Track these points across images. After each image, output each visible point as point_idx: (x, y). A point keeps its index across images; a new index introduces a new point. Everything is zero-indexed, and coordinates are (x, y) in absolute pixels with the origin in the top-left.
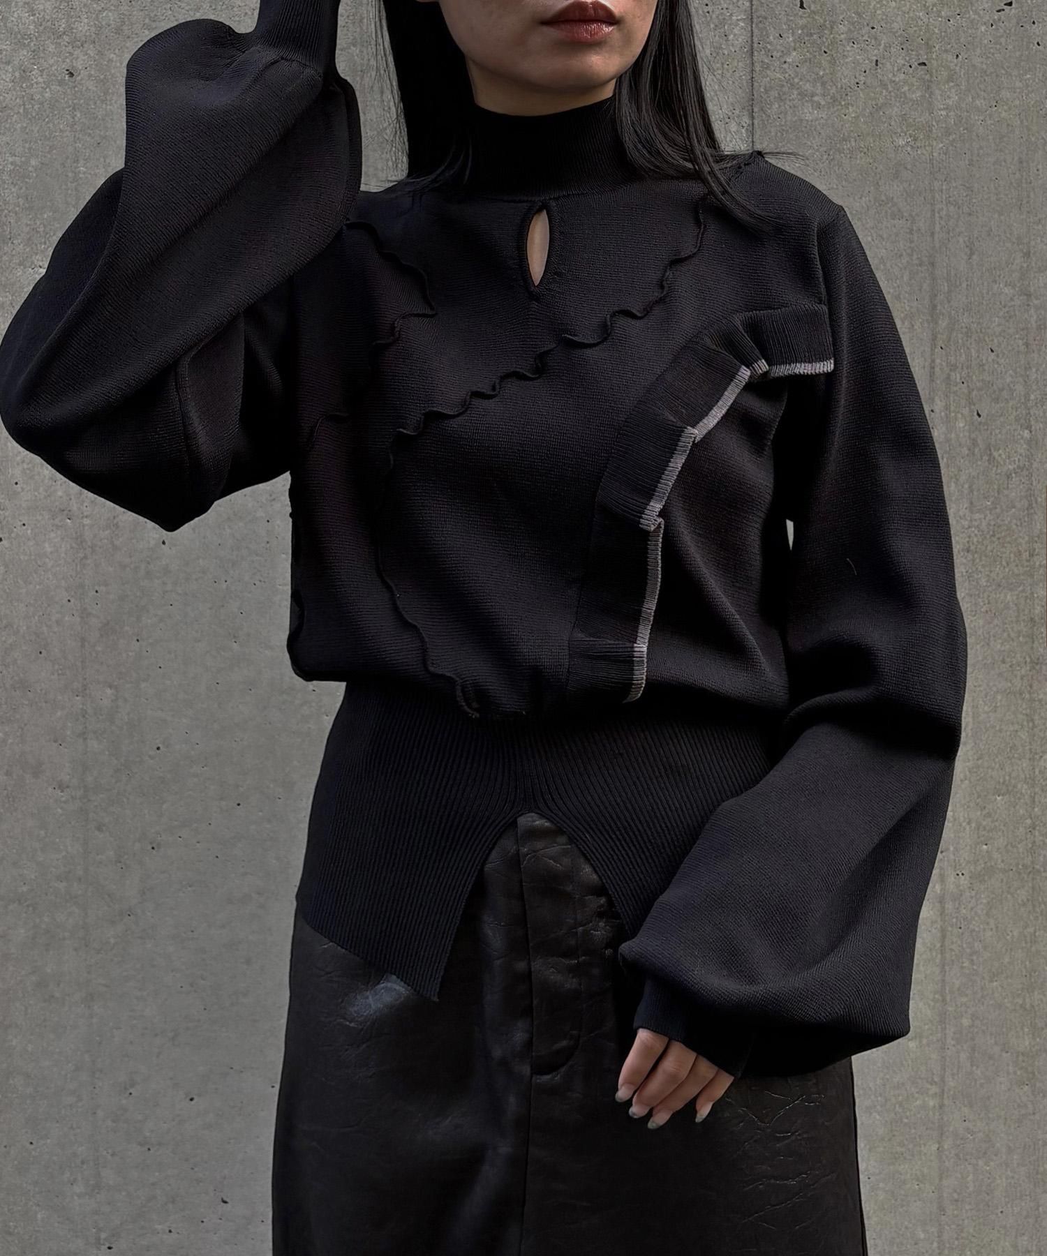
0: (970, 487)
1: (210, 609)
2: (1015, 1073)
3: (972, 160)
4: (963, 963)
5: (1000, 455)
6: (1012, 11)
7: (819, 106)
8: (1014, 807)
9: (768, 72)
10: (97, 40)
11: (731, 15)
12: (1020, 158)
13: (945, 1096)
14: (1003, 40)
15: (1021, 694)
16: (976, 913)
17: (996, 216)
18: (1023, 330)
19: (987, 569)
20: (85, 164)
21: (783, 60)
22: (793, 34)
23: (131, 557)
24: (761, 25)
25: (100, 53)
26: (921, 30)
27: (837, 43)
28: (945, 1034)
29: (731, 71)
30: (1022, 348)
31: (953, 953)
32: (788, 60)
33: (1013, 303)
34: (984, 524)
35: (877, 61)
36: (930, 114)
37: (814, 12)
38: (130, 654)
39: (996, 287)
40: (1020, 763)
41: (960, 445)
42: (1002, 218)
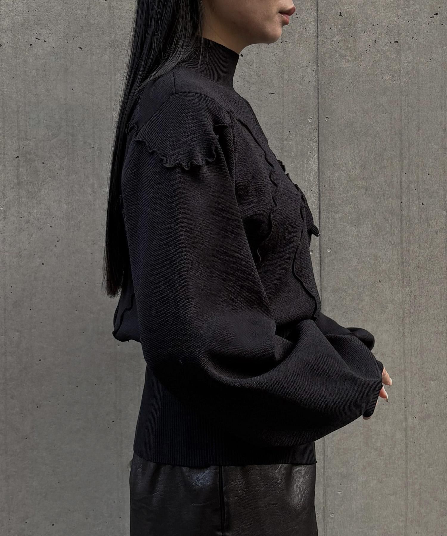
0: (419, 238)
1: (65, 295)
2: (440, 510)
3: (419, 86)
4: (415, 459)
5: (433, 223)
6: (437, 18)
7: (349, 61)
8: (439, 386)
9: (325, 45)
10: (12, 29)
11: (308, 19)
12: (441, 85)
13: (407, 522)
14: (433, 31)
15: (442, 334)
16: (421, 436)
17: (430, 112)
18: (443, 164)
19: (427, 275)
20: (7, 87)
21: (332, 40)
22: (337, 28)
23: (27, 270)
24: (321, 24)
25: (14, 36)
26: (395, 26)
27: (357, 32)
28: (408, 493)
29: (308, 45)
30: (443, 173)
31: (411, 455)
32: (334, 40)
33: (438, 152)
34: (425, 254)
35: (375, 40)
36: (400, 65)
37: (346, 18)
38: (27, 316)
39: (430, 145)
40: (442, 366)
41: (414, 218)
42: (433, 113)
